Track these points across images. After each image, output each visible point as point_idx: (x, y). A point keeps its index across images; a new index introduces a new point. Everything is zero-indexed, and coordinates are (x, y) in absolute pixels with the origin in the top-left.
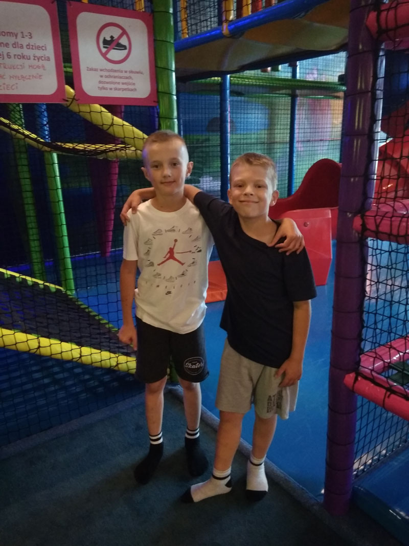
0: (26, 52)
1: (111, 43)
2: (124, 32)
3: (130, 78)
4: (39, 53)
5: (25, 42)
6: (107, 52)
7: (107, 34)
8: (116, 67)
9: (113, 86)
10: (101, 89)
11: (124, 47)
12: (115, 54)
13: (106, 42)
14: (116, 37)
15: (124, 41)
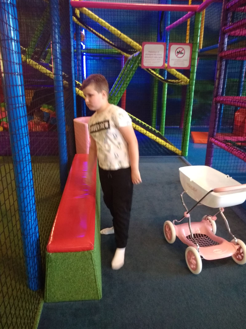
0: (157, 56)
1: (179, 53)
2: (183, 49)
3: (183, 62)
4: (160, 56)
5: (157, 54)
6: (177, 55)
7: (178, 50)
8: (180, 59)
9: (178, 64)
10: (174, 65)
11: (183, 53)
12: (180, 55)
13: (178, 52)
14: (181, 51)
15: (183, 52)
